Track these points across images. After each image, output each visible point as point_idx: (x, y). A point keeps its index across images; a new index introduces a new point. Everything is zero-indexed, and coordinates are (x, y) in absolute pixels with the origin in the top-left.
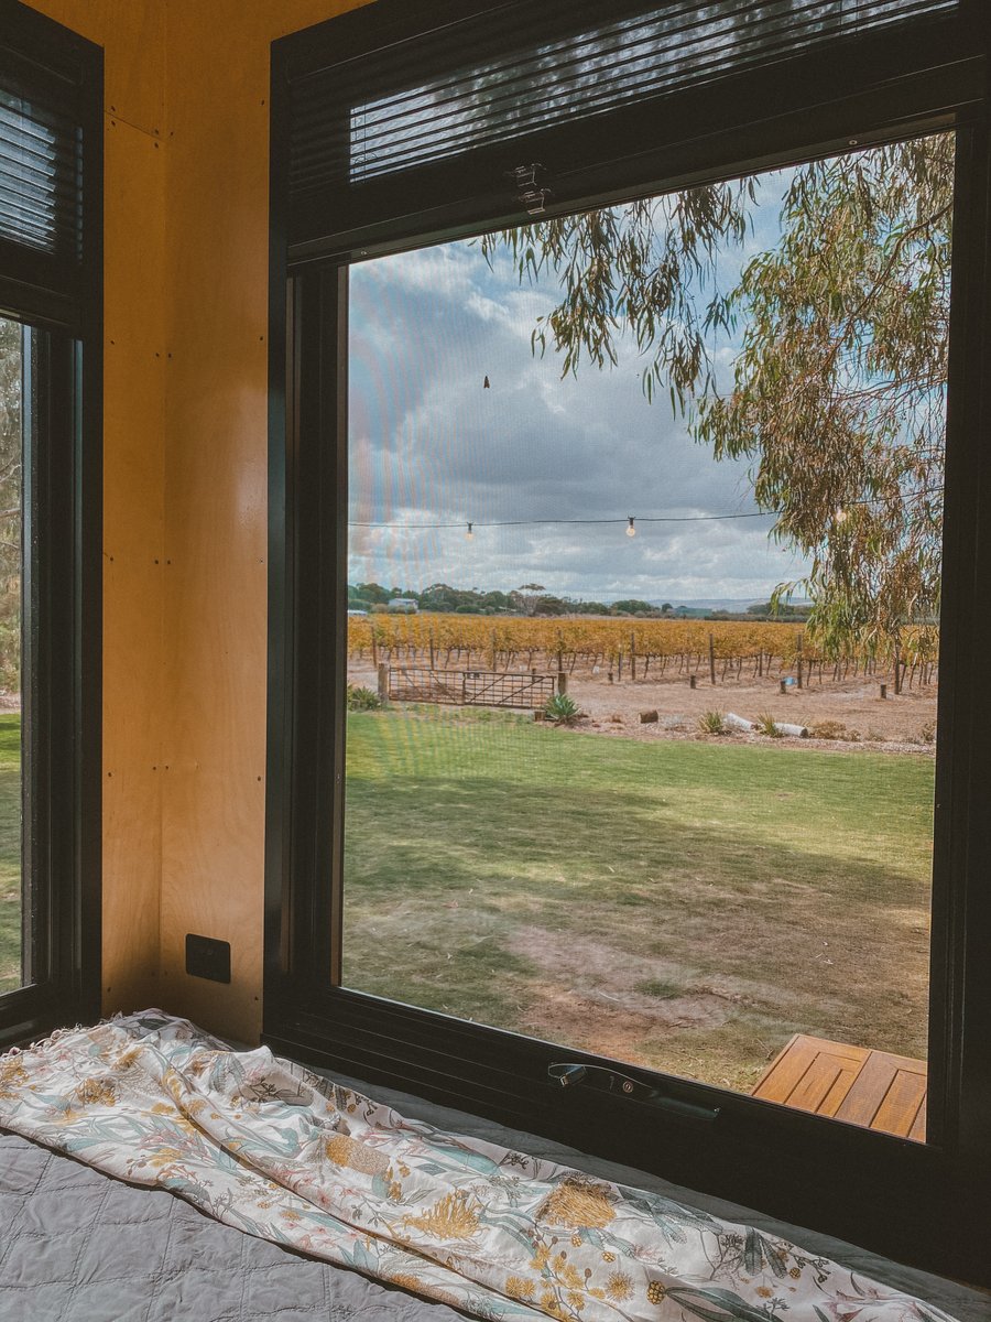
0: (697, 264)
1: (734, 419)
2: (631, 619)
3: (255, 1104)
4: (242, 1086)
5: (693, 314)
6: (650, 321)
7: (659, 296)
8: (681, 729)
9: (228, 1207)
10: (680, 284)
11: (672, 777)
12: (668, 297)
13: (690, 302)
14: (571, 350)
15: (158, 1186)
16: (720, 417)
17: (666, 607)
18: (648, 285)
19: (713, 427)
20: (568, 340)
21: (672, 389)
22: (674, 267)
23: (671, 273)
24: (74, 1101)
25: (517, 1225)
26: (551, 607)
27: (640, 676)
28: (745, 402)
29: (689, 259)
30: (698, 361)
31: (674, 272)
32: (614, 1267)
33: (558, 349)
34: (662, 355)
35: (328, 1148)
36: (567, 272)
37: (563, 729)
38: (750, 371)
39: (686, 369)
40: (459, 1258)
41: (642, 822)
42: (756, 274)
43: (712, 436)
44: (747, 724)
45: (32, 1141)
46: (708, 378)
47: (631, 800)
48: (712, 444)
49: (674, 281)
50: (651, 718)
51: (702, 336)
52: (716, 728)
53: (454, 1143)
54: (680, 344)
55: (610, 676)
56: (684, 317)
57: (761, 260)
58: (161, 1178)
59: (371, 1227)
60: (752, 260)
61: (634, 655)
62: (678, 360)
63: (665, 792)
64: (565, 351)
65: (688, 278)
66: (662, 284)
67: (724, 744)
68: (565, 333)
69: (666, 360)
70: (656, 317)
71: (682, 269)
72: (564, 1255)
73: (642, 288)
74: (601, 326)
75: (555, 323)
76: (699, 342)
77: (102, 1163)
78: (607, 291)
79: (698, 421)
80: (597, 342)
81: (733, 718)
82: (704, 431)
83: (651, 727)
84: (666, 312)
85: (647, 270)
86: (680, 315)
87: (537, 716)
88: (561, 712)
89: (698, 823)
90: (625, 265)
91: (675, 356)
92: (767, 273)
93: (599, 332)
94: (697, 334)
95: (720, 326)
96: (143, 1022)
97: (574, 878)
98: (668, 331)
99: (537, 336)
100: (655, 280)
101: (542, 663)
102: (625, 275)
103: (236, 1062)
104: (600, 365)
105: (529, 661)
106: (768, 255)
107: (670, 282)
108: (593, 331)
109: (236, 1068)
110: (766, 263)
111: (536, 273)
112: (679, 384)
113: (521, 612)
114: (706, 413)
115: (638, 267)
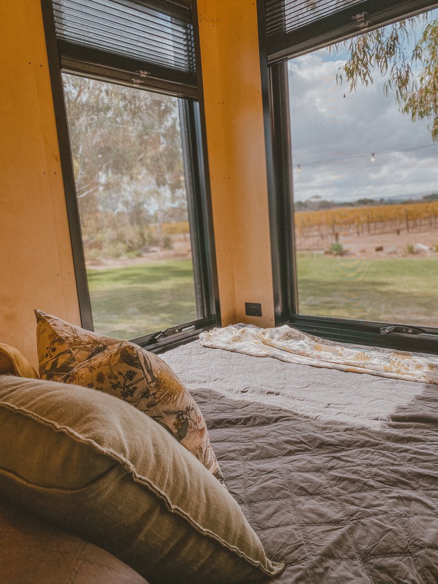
0: (407, 33)
1: (421, 102)
2: (365, 207)
3: (286, 341)
4: (281, 336)
5: (405, 55)
6: (386, 61)
7: (390, 50)
8: (395, 253)
9: (290, 358)
10: (399, 44)
11: (392, 273)
12: (394, 50)
13: (404, 51)
14: (353, 80)
15: (267, 356)
16: (414, 101)
17: (382, 200)
18: (384, 46)
19: (411, 107)
20: (352, 75)
21: (397, 91)
22: (396, 36)
23: (395, 39)
24: (230, 341)
25: (383, 357)
26: (325, 205)
27: (372, 232)
28: (426, 93)
29: (403, 31)
30: (408, 76)
31: (396, 38)
32: (417, 363)
33: (348, 80)
34: (392, 76)
35: (315, 347)
36: (350, 47)
37: (338, 258)
38: (427, 78)
39: (403, 82)
40: (367, 364)
41: (380, 292)
42: (430, 31)
43: (410, 111)
44: (426, 248)
45: (223, 349)
46: (413, 84)
47: (374, 284)
48: (410, 114)
49: (396, 42)
50: (380, 249)
51: (410, 65)
52: (412, 251)
53: (354, 347)
54: (400, 70)
55: (358, 233)
56: (402, 58)
57: (432, 24)
58: (268, 354)
59: (336, 361)
60: (427, 25)
61: (369, 222)
62: (400, 78)
63: (389, 279)
64: (351, 80)
65: (403, 40)
66: (391, 45)
67: (416, 258)
68: (350, 73)
69: (393, 78)
70: (388, 60)
71: (400, 37)
72: (400, 362)
73: (382, 48)
74: (366, 68)
75: (346, 69)
76: (409, 67)
77: (248, 352)
78: (368, 52)
79: (404, 105)
80: (365, 75)
81: (420, 246)
82: (406, 109)
83: (380, 253)
84: (393, 57)
85: (384, 39)
86: (400, 57)
87: (326, 253)
88: (336, 250)
89: (406, 291)
90: (373, 38)
91: (398, 75)
92: (435, 30)
93: (365, 71)
94: (408, 65)
95: (418, 59)
96: (240, 326)
97: (352, 314)
98: (394, 65)
99: (338, 76)
100: (388, 43)
101: (325, 230)
102: (374, 43)
103: (277, 330)
104: (367, 85)
105: (318, 230)
106: (435, 21)
107: (394, 43)
108: (363, 70)
109: (277, 332)
110: (434, 26)
111: (337, 49)
112: (400, 88)
113: (311, 209)
114: (407, 101)
115: (380, 39)
